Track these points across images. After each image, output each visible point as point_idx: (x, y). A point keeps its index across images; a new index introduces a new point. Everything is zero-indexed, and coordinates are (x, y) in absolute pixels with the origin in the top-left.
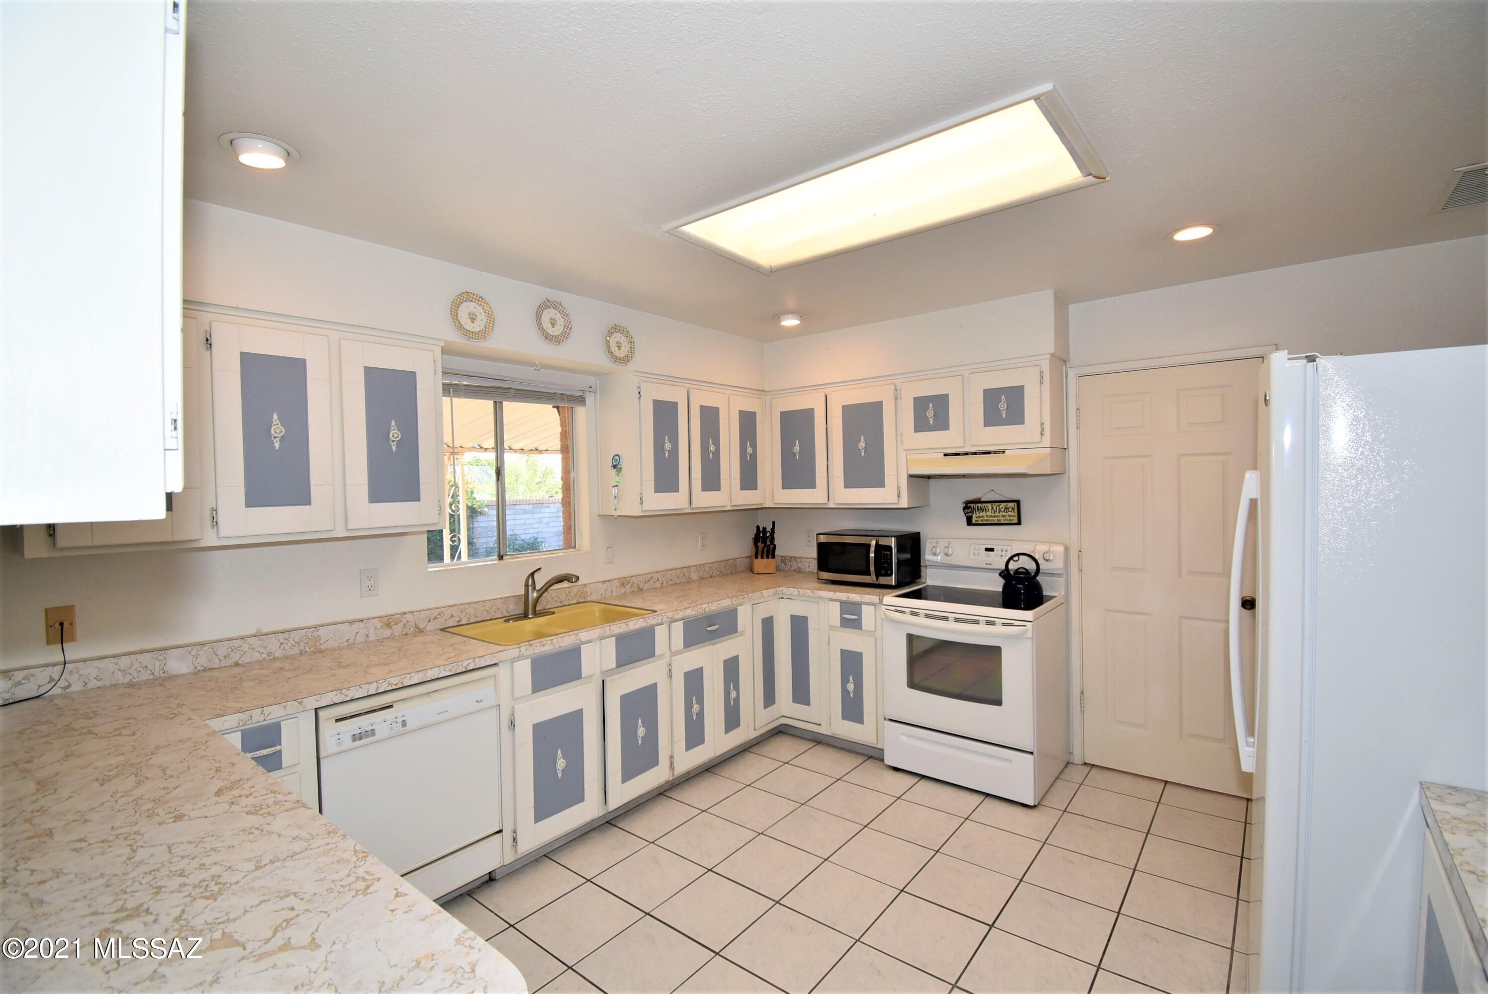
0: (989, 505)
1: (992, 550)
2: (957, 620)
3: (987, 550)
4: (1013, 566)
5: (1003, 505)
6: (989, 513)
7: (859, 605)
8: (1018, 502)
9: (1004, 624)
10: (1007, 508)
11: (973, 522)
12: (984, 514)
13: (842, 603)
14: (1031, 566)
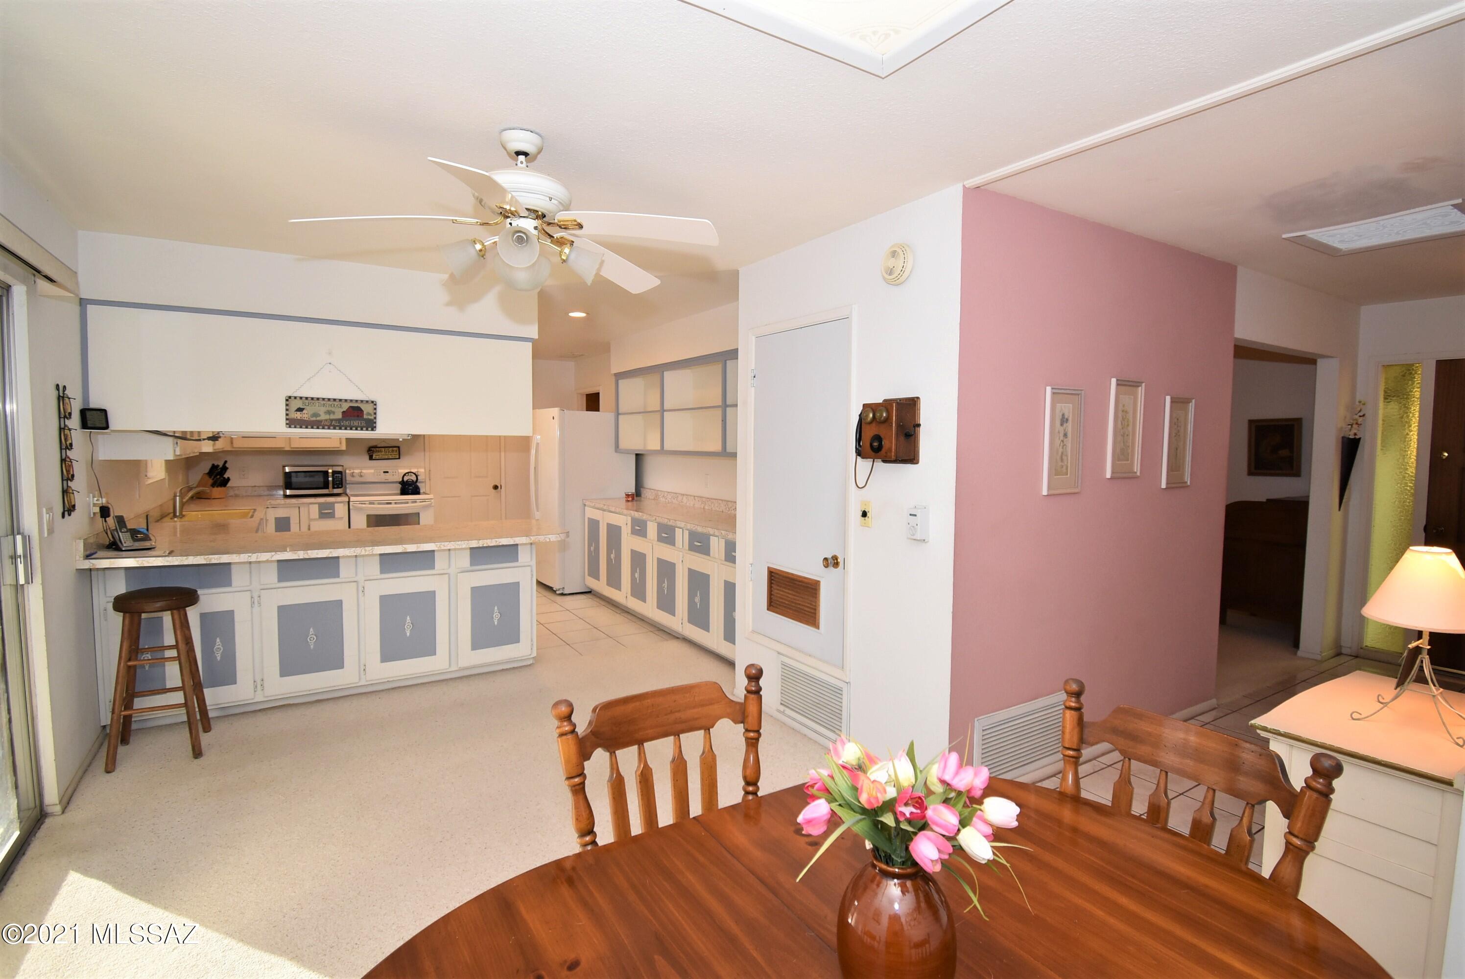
0: (383, 449)
1: (387, 472)
2: (396, 503)
3: (384, 472)
4: (406, 479)
5: (391, 449)
6: (383, 453)
7: (333, 504)
8: (399, 447)
9: (420, 502)
10: (393, 451)
11: (373, 458)
12: (380, 454)
13: (320, 504)
14: (414, 478)
